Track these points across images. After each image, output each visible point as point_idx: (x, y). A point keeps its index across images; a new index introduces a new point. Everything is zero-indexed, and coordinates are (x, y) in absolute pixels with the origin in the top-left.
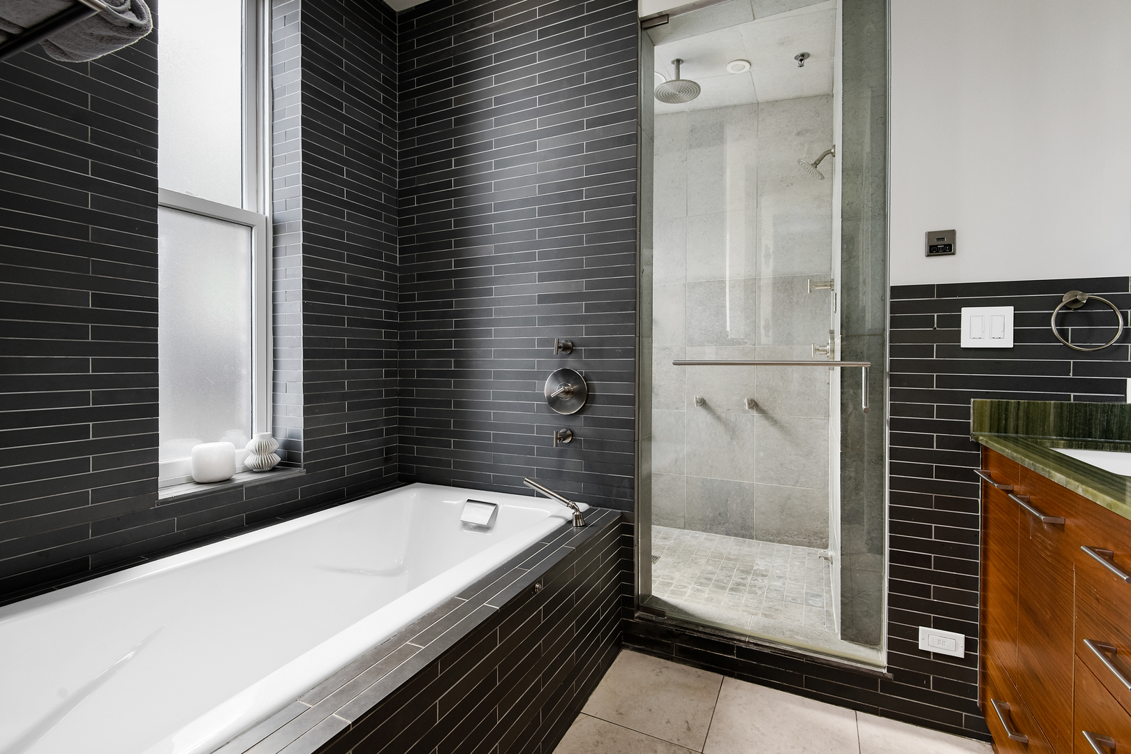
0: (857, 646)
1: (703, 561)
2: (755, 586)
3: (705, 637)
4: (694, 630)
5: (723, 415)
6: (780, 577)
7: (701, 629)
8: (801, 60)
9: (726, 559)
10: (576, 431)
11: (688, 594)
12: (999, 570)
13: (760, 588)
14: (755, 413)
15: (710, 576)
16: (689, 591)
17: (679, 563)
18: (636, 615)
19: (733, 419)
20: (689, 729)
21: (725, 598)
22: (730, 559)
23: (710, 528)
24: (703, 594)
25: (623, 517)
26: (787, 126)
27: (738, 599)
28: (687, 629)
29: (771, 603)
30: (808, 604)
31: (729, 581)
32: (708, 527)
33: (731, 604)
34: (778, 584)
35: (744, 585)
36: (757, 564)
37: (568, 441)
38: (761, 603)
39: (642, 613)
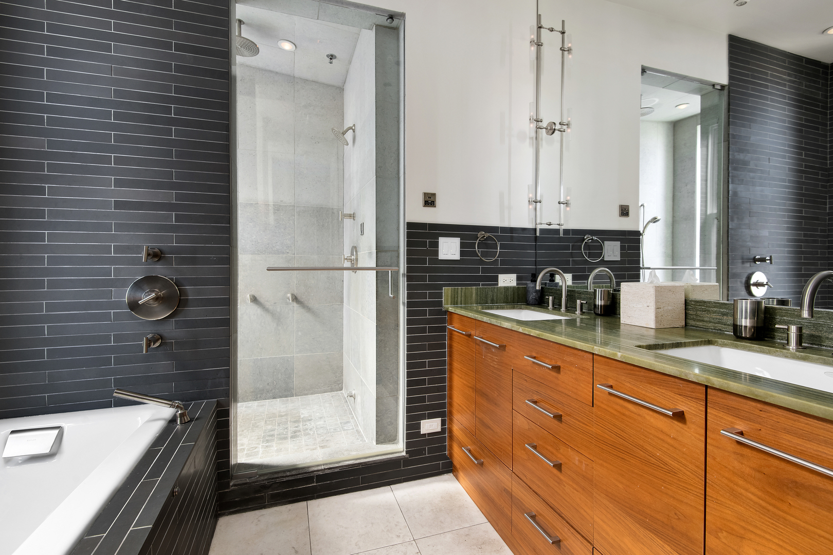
0: (385, 445)
1: (263, 423)
2: (307, 429)
3: (292, 479)
4: (283, 477)
5: (271, 308)
6: (321, 418)
7: (288, 474)
8: (331, 59)
9: (279, 417)
10: (165, 335)
11: (261, 452)
12: (461, 378)
13: (311, 430)
14: (295, 304)
15: (272, 433)
16: (261, 450)
17: (243, 431)
18: (231, 484)
19: (278, 310)
20: (296, 552)
21: (289, 445)
22: (281, 416)
23: (260, 397)
24: (272, 448)
25: (219, 404)
26: (315, 101)
27: (299, 443)
28: (278, 478)
29: (322, 438)
30: (344, 430)
31: (287, 432)
32: (259, 396)
33: (296, 448)
34: (321, 423)
35: (300, 431)
36: (302, 414)
37: (158, 344)
38: (315, 440)
39: (235, 481)
